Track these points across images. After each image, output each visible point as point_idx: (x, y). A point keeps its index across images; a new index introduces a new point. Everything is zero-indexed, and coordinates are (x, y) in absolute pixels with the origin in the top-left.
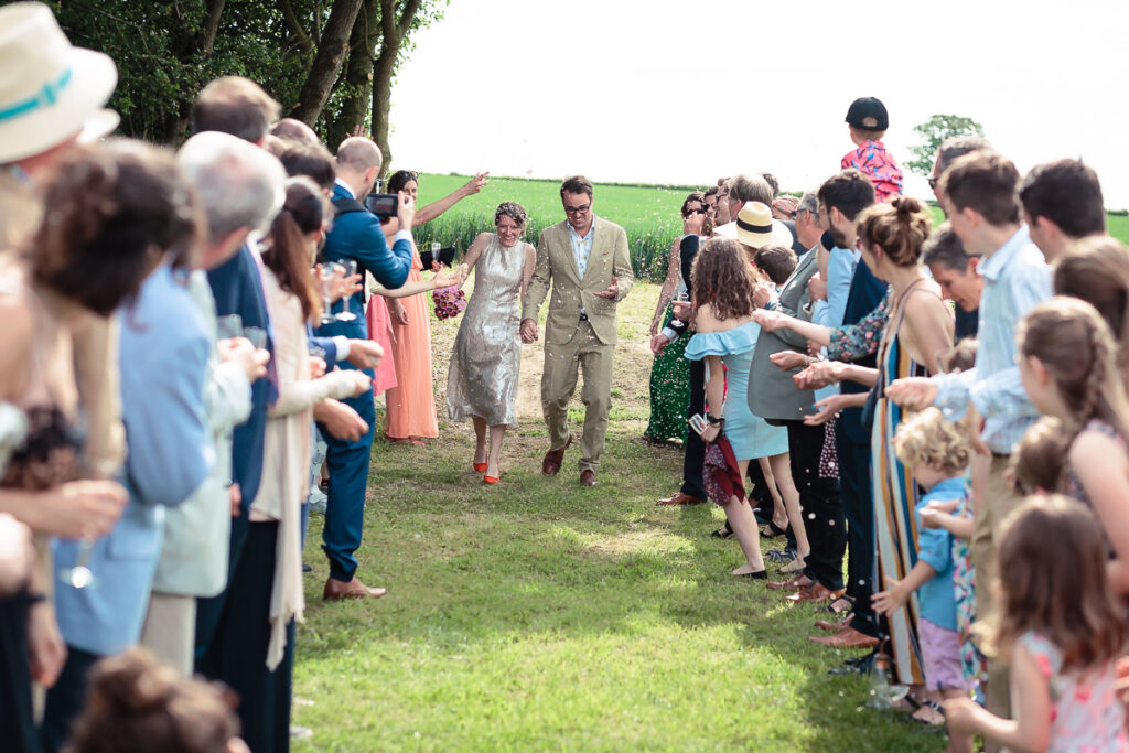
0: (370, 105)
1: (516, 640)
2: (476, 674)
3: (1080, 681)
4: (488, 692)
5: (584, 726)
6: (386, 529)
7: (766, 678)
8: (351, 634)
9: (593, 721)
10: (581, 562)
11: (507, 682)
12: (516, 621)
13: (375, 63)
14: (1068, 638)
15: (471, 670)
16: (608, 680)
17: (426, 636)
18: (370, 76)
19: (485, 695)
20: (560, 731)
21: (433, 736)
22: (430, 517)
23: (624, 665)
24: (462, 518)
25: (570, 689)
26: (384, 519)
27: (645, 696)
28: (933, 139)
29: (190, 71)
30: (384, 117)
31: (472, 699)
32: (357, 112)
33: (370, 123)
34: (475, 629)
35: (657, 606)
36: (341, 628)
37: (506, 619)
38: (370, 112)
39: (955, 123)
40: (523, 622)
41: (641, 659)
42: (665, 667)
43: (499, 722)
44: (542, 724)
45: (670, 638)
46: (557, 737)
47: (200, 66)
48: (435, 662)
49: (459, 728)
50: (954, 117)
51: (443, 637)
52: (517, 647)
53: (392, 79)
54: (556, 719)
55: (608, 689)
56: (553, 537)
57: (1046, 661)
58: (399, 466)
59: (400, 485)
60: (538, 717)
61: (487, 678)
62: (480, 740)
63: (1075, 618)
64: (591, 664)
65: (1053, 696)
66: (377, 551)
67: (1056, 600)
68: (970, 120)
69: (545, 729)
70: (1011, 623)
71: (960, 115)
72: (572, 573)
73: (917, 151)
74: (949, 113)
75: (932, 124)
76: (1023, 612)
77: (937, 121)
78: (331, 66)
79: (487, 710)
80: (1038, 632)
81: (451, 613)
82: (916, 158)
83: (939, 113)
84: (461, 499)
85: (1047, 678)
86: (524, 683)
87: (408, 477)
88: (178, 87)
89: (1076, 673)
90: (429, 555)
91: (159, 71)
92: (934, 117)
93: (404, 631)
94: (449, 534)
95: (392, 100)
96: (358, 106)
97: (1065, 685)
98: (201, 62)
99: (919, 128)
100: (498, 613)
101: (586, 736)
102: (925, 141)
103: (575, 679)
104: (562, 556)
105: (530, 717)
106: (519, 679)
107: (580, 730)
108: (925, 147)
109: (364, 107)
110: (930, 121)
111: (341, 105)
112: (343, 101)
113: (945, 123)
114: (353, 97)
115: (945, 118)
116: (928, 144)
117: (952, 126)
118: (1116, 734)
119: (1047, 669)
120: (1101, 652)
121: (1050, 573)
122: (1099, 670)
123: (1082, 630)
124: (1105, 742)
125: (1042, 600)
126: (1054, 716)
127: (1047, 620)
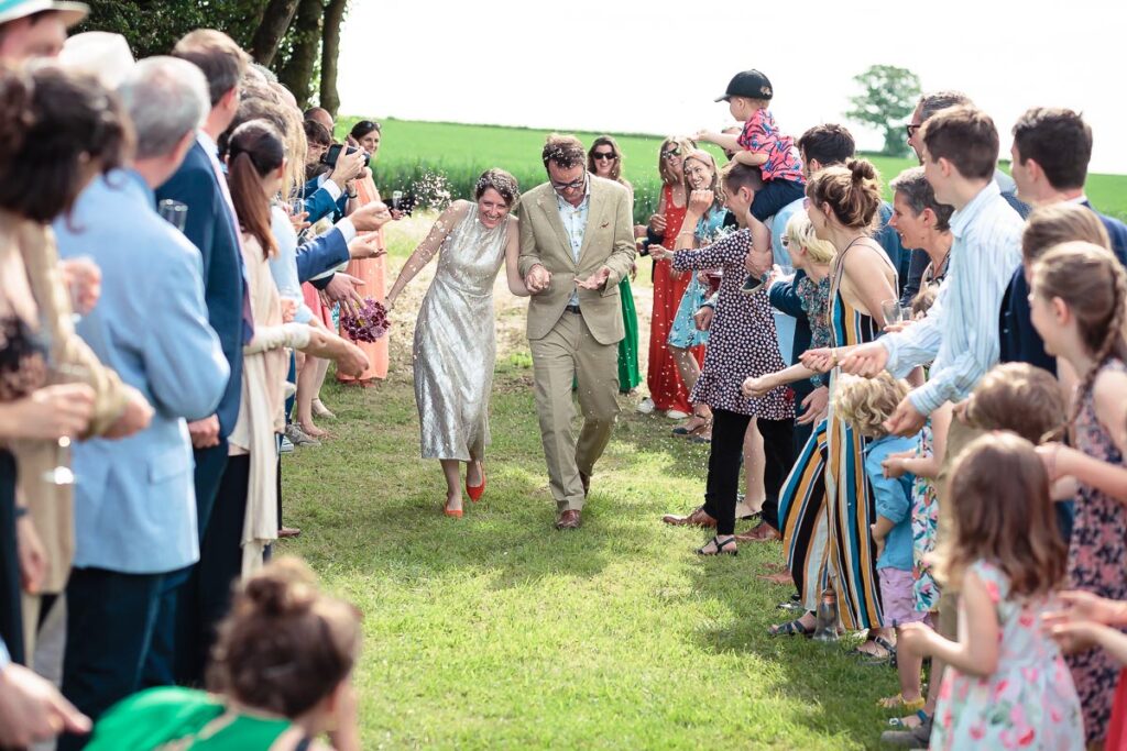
0: (320, 50)
1: (474, 575)
2: (438, 606)
3: (1025, 607)
4: (450, 623)
5: (544, 655)
6: (342, 468)
7: (716, 612)
9: (552, 651)
10: (533, 501)
11: (469, 614)
12: (474, 557)
13: (325, 8)
14: (1016, 566)
15: (433, 602)
16: (566, 613)
17: (388, 570)
18: (320, 22)
19: (447, 626)
20: (522, 659)
21: (400, 663)
22: (384, 457)
23: (579, 600)
24: (415, 458)
25: (530, 620)
26: (340, 459)
27: (601, 628)
28: (870, 89)
29: (149, 17)
30: (333, 63)
31: (436, 630)
32: (307, 57)
33: (320, 68)
34: (434, 564)
35: (609, 543)
37: (463, 554)
38: (320, 57)
39: (893, 73)
40: (480, 558)
41: (595, 594)
42: (619, 601)
43: (462, 651)
44: (504, 653)
45: (622, 574)
46: (520, 665)
47: (159, 13)
48: (398, 594)
49: (424, 656)
50: (892, 68)
51: (404, 570)
52: (476, 581)
53: (342, 25)
54: (518, 648)
55: (565, 620)
56: (506, 477)
57: (994, 588)
58: (351, 407)
59: (353, 426)
60: (499, 647)
61: (449, 610)
62: (445, 667)
63: (1022, 545)
64: (548, 596)
65: (1001, 621)
66: (335, 489)
67: (1006, 532)
68: (908, 72)
69: (508, 657)
71: (897, 66)
72: (526, 512)
73: (855, 101)
74: (889, 65)
75: (871, 73)
76: (973, 541)
77: (874, 72)
78: (285, 12)
79: (451, 640)
80: (988, 560)
81: (411, 548)
82: (854, 108)
83: (877, 64)
84: (413, 440)
85: (995, 603)
86: (484, 614)
87: (361, 418)
88: (137, 33)
89: (1022, 599)
90: (386, 493)
91: (119, 17)
92: (874, 67)
93: (367, 565)
94: (404, 473)
95: (341, 46)
96: (308, 51)
97: (1009, 609)
98: (159, 8)
99: (857, 78)
100: (457, 549)
101: (546, 664)
102: (863, 92)
103: (533, 612)
104: (515, 495)
105: (491, 646)
106: (479, 612)
107: (540, 659)
108: (862, 97)
109: (315, 52)
110: (869, 71)
111: (291, 50)
112: (293, 46)
113: (883, 73)
114: (303, 42)
115: (883, 68)
116: (867, 94)
117: (888, 76)
118: (1055, 658)
119: (995, 595)
120: (1044, 581)
121: (1000, 506)
122: (1042, 597)
123: (1029, 560)
124: (1045, 666)
125: (993, 531)
126: (1000, 637)
127: (996, 550)
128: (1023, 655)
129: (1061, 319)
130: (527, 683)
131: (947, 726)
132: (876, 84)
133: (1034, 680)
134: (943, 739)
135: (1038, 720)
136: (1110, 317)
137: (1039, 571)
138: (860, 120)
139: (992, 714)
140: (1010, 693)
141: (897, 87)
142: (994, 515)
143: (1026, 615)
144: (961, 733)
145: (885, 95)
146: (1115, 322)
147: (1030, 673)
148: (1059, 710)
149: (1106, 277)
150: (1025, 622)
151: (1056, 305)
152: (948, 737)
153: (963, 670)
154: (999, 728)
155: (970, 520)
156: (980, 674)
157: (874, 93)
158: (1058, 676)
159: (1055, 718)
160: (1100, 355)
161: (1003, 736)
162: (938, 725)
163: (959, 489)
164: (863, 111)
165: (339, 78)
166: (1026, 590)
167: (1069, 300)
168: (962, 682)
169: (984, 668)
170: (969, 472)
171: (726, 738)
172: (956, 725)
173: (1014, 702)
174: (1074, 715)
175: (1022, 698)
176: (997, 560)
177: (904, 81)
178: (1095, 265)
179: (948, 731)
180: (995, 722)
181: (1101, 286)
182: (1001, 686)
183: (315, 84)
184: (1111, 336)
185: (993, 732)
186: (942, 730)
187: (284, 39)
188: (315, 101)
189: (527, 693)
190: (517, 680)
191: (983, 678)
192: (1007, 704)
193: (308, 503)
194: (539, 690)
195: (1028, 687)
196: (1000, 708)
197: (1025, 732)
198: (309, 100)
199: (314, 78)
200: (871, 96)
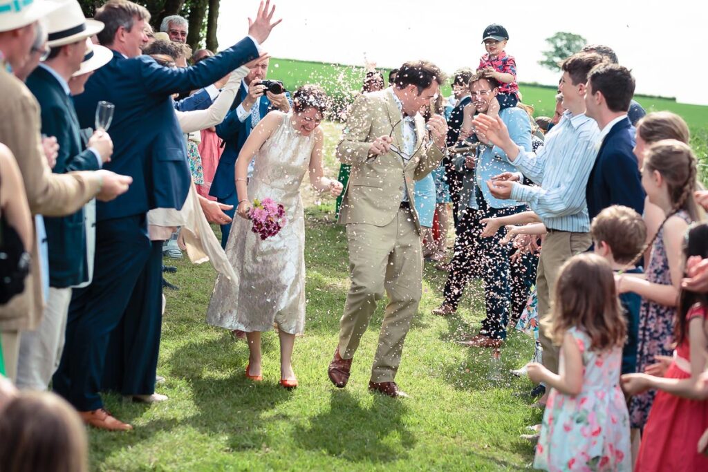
0: (207, 12)
3: (599, 356)
6: (209, 269)
8: (188, 327)
14: (595, 332)
28: (556, 47)
30: (215, 20)
32: (199, 16)
33: (206, 23)
36: (182, 323)
38: (207, 16)
39: (571, 38)
50: (570, 34)
57: (582, 343)
63: (599, 320)
65: (584, 363)
66: (204, 281)
67: (589, 312)
68: (580, 37)
70: (563, 322)
71: (573, 33)
73: (546, 54)
74: (567, 32)
75: (556, 37)
76: (570, 317)
77: (559, 36)
80: (578, 328)
82: (545, 58)
83: (561, 31)
85: (582, 352)
89: (598, 352)
92: (559, 33)
96: (199, 12)
97: (590, 356)
99: (548, 40)
102: (551, 49)
108: (550, 52)
110: (555, 36)
111: (189, 11)
112: (190, 9)
113: (564, 37)
114: (197, 7)
115: (565, 34)
116: (553, 50)
117: (568, 40)
118: (615, 386)
119: (582, 348)
120: (612, 341)
121: (587, 297)
122: (609, 350)
123: (603, 329)
124: (609, 390)
125: (582, 312)
126: (584, 372)
127: (584, 321)
128: (596, 384)
129: (657, 184)
130: (310, 398)
131: (550, 424)
132: (560, 44)
133: (602, 399)
134: (548, 432)
135: (603, 422)
136: (685, 184)
137: (609, 335)
138: (549, 66)
139: (578, 416)
140: (588, 405)
141: (573, 46)
142: (583, 302)
143: (599, 360)
144: (558, 428)
145: (565, 51)
146: (687, 187)
147: (600, 394)
148: (616, 417)
149: (686, 161)
150: (598, 363)
151: (656, 174)
152: (550, 431)
153: (561, 391)
154: (581, 425)
155: (569, 304)
156: (571, 394)
157: (558, 49)
158: (616, 396)
159: (614, 421)
160: (677, 205)
161: (582, 430)
162: (545, 423)
163: (562, 286)
164: (551, 61)
165: (218, 29)
166: (600, 346)
167: (662, 172)
168: (560, 398)
169: (574, 390)
170: (569, 276)
171: (427, 434)
172: (555, 423)
173: (590, 411)
174: (625, 419)
175: (595, 408)
176: (584, 328)
177: (577, 43)
178: (679, 153)
179: (550, 427)
180: (578, 422)
181: (682, 165)
182: (583, 401)
183: (203, 33)
184: (684, 195)
185: (577, 428)
186: (546, 426)
187: (185, 5)
188: (203, 43)
189: (310, 404)
190: (305, 396)
191: (573, 396)
192: (586, 411)
193: (186, 289)
194: (318, 403)
195: (599, 402)
196: (582, 413)
197: (596, 429)
198: (200, 43)
199: (203, 29)
200: (557, 51)
